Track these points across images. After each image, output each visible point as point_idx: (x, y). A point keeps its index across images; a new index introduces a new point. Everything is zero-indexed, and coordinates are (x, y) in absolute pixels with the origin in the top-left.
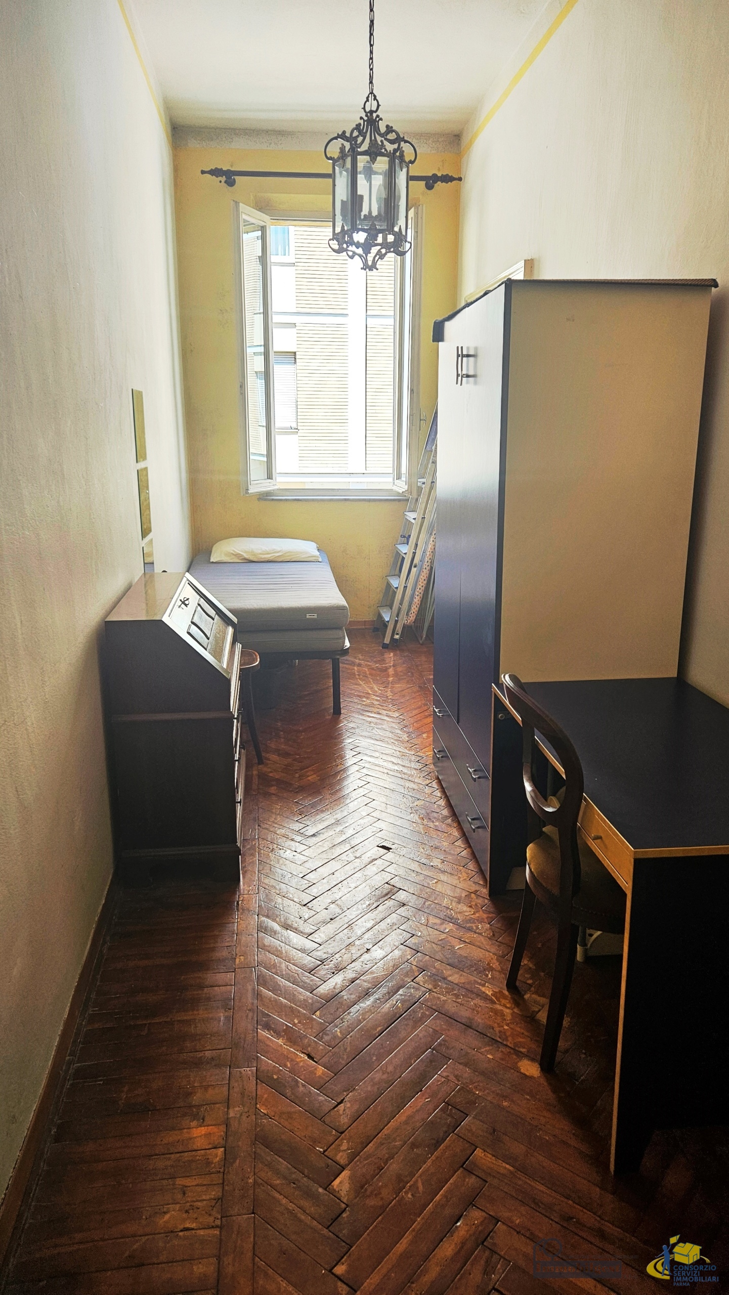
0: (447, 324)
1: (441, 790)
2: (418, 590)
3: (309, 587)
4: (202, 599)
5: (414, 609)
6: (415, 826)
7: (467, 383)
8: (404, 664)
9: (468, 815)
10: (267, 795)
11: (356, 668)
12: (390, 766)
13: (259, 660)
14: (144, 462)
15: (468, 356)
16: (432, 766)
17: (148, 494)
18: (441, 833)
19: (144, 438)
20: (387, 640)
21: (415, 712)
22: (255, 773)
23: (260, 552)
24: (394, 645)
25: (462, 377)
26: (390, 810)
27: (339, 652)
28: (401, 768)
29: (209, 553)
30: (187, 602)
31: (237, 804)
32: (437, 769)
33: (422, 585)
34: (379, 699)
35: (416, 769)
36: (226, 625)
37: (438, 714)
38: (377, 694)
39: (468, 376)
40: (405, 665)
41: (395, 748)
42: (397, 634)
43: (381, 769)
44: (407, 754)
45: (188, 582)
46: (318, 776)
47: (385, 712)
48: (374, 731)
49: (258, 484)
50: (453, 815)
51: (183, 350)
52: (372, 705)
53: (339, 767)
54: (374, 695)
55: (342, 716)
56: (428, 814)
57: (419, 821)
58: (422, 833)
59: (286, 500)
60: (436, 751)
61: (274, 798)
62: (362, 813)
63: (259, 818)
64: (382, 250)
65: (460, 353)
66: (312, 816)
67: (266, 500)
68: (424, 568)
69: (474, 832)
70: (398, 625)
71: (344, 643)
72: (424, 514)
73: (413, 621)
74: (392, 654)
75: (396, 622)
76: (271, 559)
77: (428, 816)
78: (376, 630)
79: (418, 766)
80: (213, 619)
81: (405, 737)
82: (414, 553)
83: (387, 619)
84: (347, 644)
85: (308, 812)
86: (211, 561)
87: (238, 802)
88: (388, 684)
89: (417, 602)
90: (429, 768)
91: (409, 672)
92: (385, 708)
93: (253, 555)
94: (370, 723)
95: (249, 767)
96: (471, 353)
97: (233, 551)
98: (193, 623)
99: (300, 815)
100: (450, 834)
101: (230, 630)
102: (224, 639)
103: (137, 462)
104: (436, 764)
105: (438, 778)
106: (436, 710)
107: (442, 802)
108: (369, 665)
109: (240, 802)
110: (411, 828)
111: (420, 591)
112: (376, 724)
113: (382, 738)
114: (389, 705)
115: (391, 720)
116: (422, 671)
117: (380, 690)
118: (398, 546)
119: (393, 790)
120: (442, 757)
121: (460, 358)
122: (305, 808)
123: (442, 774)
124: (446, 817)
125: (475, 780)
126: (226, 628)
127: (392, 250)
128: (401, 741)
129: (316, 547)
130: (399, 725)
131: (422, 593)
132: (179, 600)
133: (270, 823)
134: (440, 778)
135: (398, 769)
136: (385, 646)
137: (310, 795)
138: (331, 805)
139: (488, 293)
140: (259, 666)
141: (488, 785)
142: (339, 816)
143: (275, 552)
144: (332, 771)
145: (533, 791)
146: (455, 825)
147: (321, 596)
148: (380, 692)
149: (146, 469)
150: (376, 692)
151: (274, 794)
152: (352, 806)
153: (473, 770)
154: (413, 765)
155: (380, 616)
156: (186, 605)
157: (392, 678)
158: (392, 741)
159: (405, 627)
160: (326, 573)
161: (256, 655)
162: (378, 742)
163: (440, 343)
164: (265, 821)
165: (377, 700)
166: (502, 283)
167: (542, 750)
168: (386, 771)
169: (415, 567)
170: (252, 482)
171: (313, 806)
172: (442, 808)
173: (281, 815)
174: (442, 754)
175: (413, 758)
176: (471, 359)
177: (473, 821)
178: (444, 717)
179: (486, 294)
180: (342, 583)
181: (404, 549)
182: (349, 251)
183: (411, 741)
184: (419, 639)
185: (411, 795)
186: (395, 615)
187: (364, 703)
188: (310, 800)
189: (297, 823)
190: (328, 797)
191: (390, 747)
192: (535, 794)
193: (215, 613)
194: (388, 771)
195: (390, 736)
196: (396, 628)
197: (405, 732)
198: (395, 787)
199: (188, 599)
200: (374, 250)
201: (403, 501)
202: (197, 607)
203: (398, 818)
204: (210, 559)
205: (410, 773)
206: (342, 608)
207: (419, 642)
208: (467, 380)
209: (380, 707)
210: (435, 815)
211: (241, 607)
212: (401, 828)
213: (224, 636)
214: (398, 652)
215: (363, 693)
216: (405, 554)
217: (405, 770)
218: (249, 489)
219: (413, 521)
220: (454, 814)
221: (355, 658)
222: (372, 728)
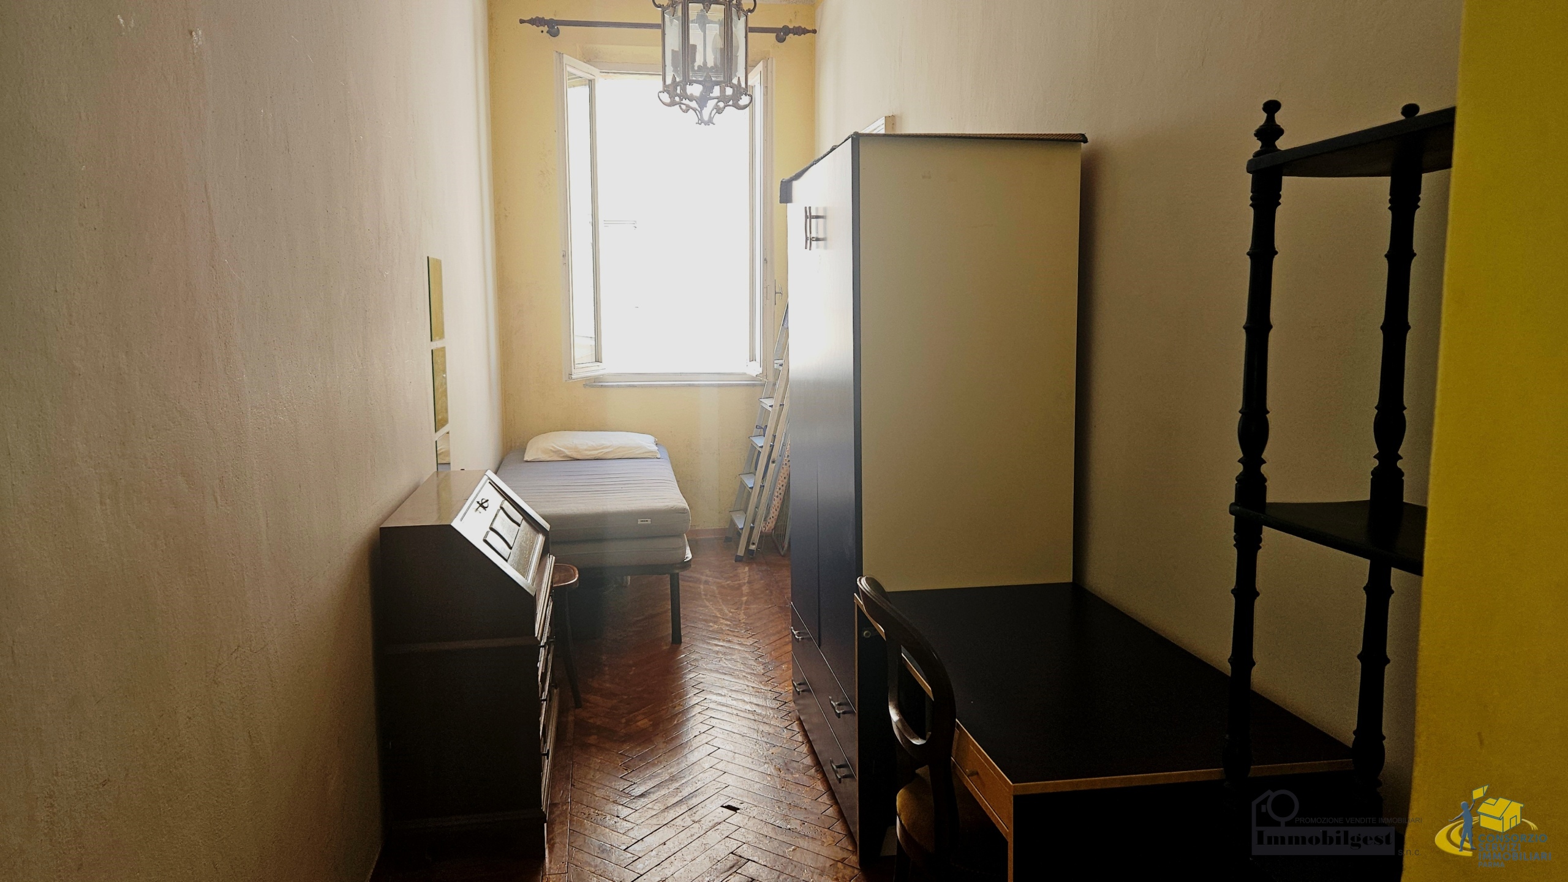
0: (795, 184)
1: (803, 733)
2: (778, 490)
3: (644, 488)
4: (506, 501)
5: (773, 513)
6: (769, 779)
7: (818, 247)
8: (762, 579)
9: (833, 762)
10: (585, 747)
11: (702, 587)
12: (741, 705)
13: (577, 576)
14: (441, 341)
15: (817, 217)
16: (792, 704)
17: (445, 378)
18: (802, 788)
19: (442, 313)
20: (741, 552)
21: (773, 638)
22: (571, 718)
23: (585, 447)
24: (750, 557)
25: (810, 240)
26: (739, 759)
27: (678, 566)
28: (755, 708)
29: (523, 450)
30: (485, 505)
31: (543, 757)
32: (797, 708)
33: (782, 484)
34: (729, 623)
35: (772, 709)
36: (535, 533)
37: (796, 636)
38: (728, 617)
39: (818, 239)
40: (762, 581)
41: (747, 683)
42: (753, 544)
43: (729, 710)
44: (763, 691)
45: (489, 481)
46: (650, 721)
47: (735, 640)
48: (721, 663)
49: (583, 364)
50: (817, 765)
51: (495, 215)
52: (720, 631)
53: (676, 709)
54: (723, 619)
55: (683, 646)
56: (786, 764)
57: (775, 773)
58: (778, 787)
59: (618, 386)
60: (795, 684)
61: (594, 750)
62: (703, 765)
63: (574, 775)
64: (719, 104)
65: (808, 214)
66: (640, 772)
67: (593, 386)
68: (784, 463)
69: (840, 782)
70: (755, 532)
71: (684, 553)
72: (783, 400)
73: (773, 527)
74: (747, 569)
75: (752, 529)
76: (600, 456)
77: (786, 767)
78: (728, 540)
79: (776, 704)
80: (519, 525)
81: (760, 669)
82: (772, 447)
83: (740, 526)
84: (689, 555)
85: (635, 766)
86: (525, 459)
87: (544, 755)
88: (741, 604)
89: (777, 505)
90: (789, 706)
91: (767, 590)
92: (736, 634)
93: (576, 452)
94: (717, 653)
95: (562, 712)
96: (820, 214)
97: (553, 447)
98: (492, 529)
99: (626, 770)
100: (813, 788)
101: (541, 538)
102: (531, 549)
103: (431, 340)
104: (798, 702)
105: (799, 719)
106: (795, 632)
107: (804, 749)
108: (718, 583)
109: (547, 754)
110: (765, 783)
111: (780, 491)
112: (724, 654)
113: (731, 671)
114: (742, 630)
115: (742, 649)
116: (783, 588)
117: (731, 612)
118: (754, 439)
119: (743, 736)
120: (802, 691)
121: (808, 220)
122: (632, 761)
123: (803, 714)
124: (809, 767)
125: (839, 715)
126: (536, 535)
127: (731, 103)
128: (754, 674)
129: (654, 441)
130: (752, 654)
131: (783, 493)
132: (475, 502)
133: (586, 782)
134: (802, 718)
135: (750, 709)
136: (738, 559)
137: (640, 745)
138: (665, 757)
139: (835, 149)
140: (578, 582)
141: (853, 722)
142: (674, 770)
143: (603, 448)
144: (668, 714)
145: (900, 720)
146: (819, 776)
147: (656, 498)
148: (731, 614)
149: (443, 349)
150: (727, 615)
151: (594, 745)
152: (693, 758)
153: (837, 703)
154: (769, 703)
155: (732, 523)
156: (484, 508)
157: (746, 598)
158: (744, 674)
159: (762, 536)
160: (665, 471)
161: (574, 570)
162: (726, 676)
163: (788, 204)
164: (580, 778)
165: (727, 625)
166: (849, 138)
167: (909, 669)
168: (735, 712)
169: (773, 462)
170: (576, 365)
171: (642, 758)
172: (804, 756)
173: (602, 771)
174: (803, 687)
175: (769, 695)
176: (820, 220)
177: (838, 769)
178: (804, 640)
179: (833, 149)
180: (685, 485)
181: (759, 442)
182: (683, 104)
183: (768, 674)
184: (781, 550)
185: (766, 740)
186: (750, 519)
187: (711, 629)
188: (639, 751)
189: (621, 780)
190: (661, 745)
191: (741, 682)
192: (903, 725)
193: (522, 518)
194: (738, 712)
195: (742, 669)
196: (751, 538)
197: (760, 662)
198: (745, 732)
199: (487, 501)
200: (711, 104)
201: (755, 386)
202: (498, 511)
203: (748, 770)
204: (524, 457)
205: (764, 713)
206: (683, 511)
207: (779, 553)
208: (817, 244)
209: (730, 633)
210: (795, 764)
211: (558, 512)
212: (753, 782)
213: (532, 546)
214: (754, 566)
215: (710, 616)
216: (762, 447)
217: (759, 710)
218: (573, 373)
219: (770, 409)
220: (818, 763)
221: (702, 574)
222: (719, 659)
